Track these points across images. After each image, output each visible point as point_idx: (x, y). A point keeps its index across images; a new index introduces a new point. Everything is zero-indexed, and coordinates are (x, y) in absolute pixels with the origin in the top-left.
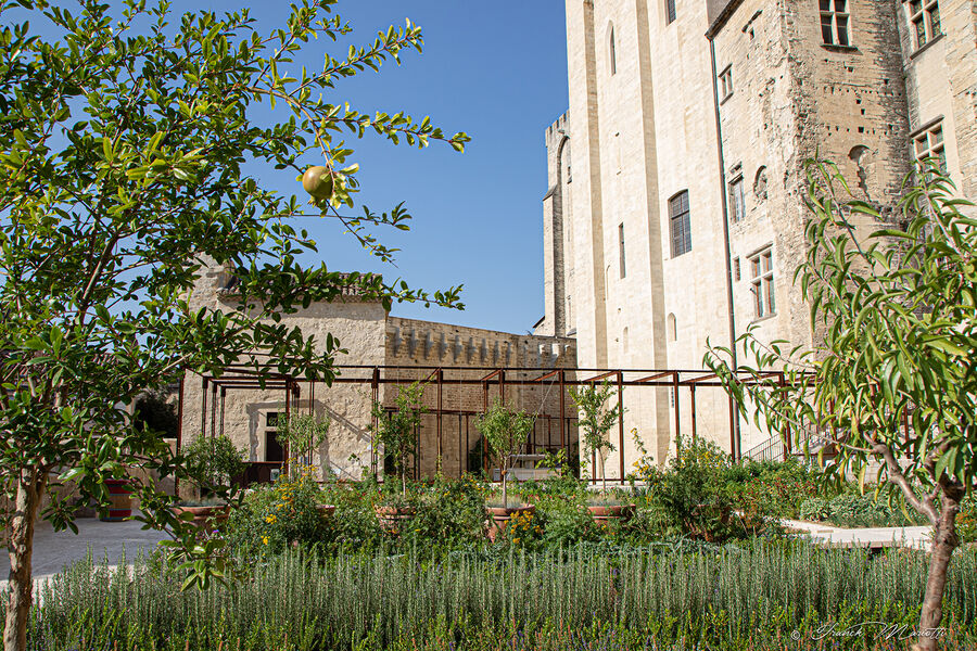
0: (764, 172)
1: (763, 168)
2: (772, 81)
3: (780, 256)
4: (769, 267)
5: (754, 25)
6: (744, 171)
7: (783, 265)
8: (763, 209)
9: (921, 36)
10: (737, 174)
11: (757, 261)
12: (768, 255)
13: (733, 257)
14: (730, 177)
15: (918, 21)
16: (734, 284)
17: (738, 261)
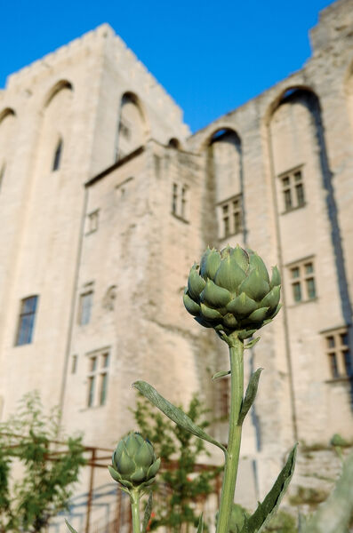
0: (116, 291)
1: (114, 287)
2: (134, 226)
3: (118, 357)
4: (106, 364)
5: (126, 186)
6: (95, 288)
7: (120, 364)
8: (109, 318)
9: (227, 229)
10: (88, 289)
11: (94, 359)
12: (106, 355)
13: (72, 353)
14: (82, 290)
15: (226, 219)
16: (69, 376)
17: (75, 357)
